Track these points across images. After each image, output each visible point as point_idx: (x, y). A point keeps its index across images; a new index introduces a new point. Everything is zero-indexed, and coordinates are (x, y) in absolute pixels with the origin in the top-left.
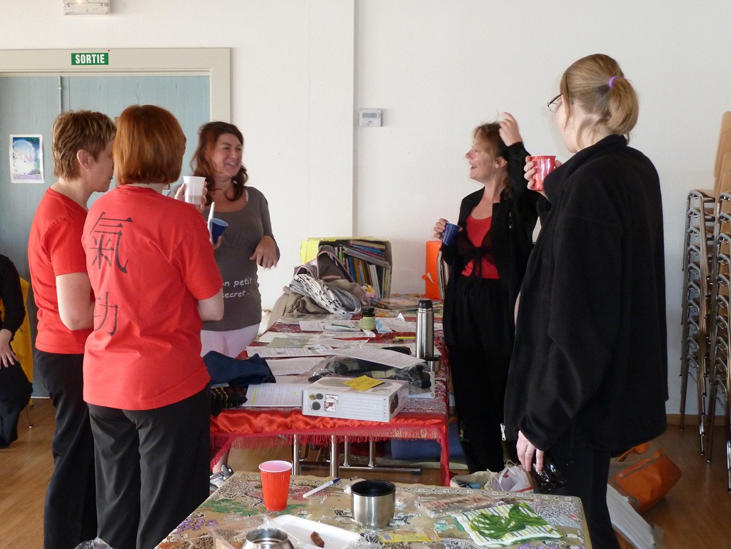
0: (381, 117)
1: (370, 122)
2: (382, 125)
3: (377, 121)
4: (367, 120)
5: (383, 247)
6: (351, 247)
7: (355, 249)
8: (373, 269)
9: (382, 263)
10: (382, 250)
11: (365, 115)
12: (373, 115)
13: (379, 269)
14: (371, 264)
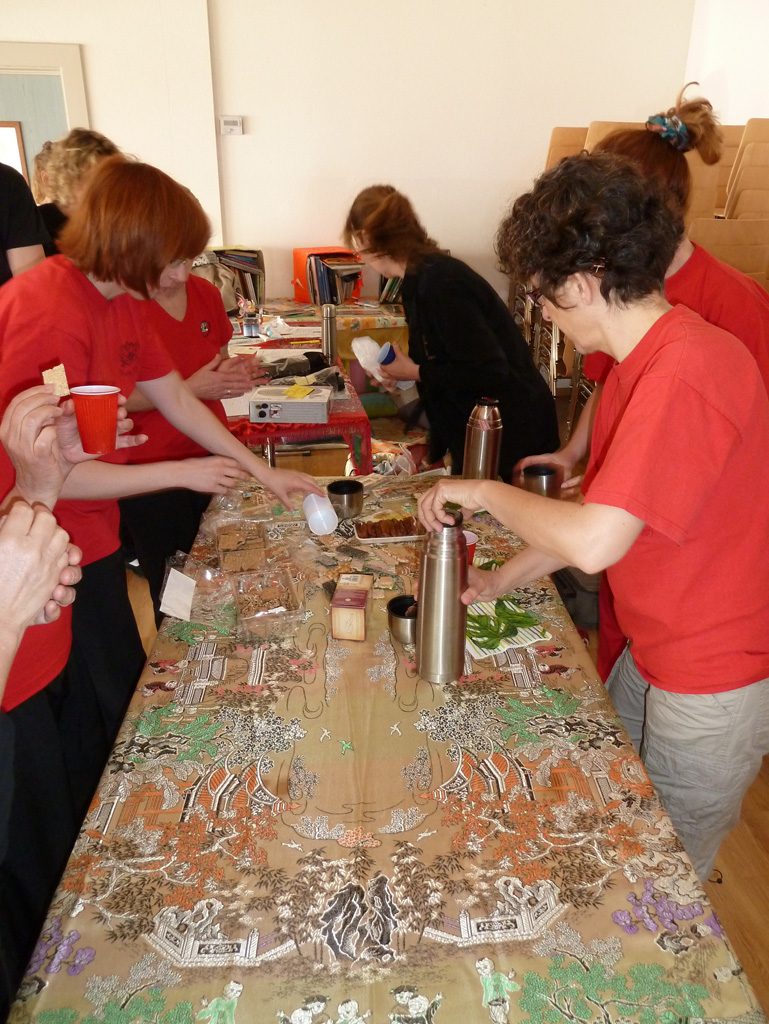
0: (243, 124)
1: (231, 130)
2: (243, 133)
3: (238, 129)
4: (229, 127)
5: (255, 256)
6: (226, 257)
7: (230, 258)
8: (248, 277)
9: (256, 270)
10: (254, 258)
11: (226, 123)
12: (234, 123)
13: (254, 277)
14: (246, 272)
